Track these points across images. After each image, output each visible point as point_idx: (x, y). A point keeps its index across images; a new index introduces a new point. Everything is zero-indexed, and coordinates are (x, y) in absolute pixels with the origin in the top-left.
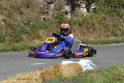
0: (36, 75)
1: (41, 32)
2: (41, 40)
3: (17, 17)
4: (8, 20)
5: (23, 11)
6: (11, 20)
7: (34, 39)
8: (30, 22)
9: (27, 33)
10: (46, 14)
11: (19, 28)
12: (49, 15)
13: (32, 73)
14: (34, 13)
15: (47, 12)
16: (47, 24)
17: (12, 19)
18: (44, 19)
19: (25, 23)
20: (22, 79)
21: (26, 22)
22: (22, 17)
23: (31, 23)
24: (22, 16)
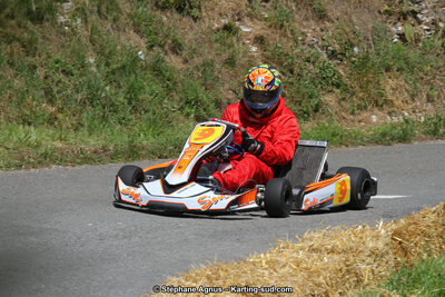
0: (377, 237)
1: (389, 84)
2: (389, 114)
3: (305, 27)
4: (274, 38)
5: (327, 8)
6: (285, 40)
7: (365, 107)
8: (352, 46)
9: (338, 86)
10: (410, 18)
11: (312, 67)
12: (420, 22)
13: (362, 232)
14: (366, 17)
15: (414, 13)
16: (413, 55)
17: (286, 36)
18: (402, 36)
19: (333, 52)
20: (327, 249)
21: (337, 47)
22: (322, 30)
23: (356, 49)
24: (322, 26)
